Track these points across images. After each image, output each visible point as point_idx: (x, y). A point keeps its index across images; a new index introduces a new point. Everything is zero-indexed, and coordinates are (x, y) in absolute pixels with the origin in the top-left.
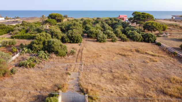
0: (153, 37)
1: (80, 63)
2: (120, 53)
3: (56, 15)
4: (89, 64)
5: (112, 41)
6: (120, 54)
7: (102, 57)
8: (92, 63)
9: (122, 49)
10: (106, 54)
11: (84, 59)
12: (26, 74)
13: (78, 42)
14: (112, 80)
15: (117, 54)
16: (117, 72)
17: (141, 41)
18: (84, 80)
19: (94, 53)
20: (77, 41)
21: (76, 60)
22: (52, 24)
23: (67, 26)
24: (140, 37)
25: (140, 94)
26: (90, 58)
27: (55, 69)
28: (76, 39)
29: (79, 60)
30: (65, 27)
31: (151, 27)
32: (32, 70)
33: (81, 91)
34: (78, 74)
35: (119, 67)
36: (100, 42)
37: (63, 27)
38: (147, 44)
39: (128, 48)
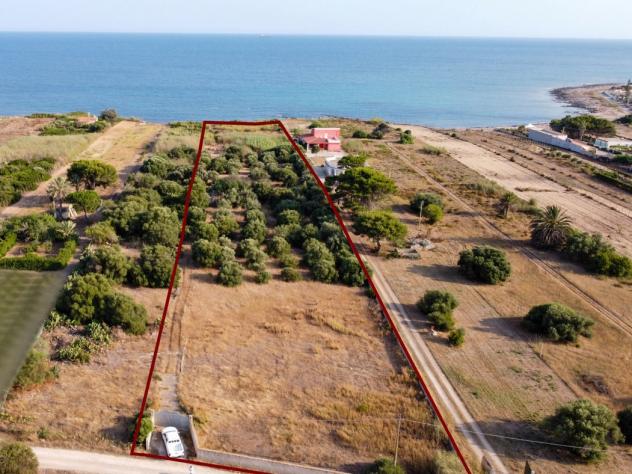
0: (361, 273)
1: (177, 353)
2: (267, 324)
4: (195, 356)
5: (257, 281)
6: (266, 328)
7: (225, 337)
8: (203, 353)
9: (275, 309)
10: (234, 327)
11: (185, 342)
12: (80, 379)
13: (169, 285)
14: (235, 392)
15: (260, 327)
16: (247, 376)
17: (334, 281)
18: (186, 391)
19: (208, 324)
20: (166, 281)
21: (167, 345)
23: (134, 221)
25: (273, 416)
26: (197, 338)
27: (131, 366)
29: (175, 345)
30: (128, 223)
32: (87, 369)
33: (183, 410)
34: (174, 378)
35: (255, 363)
36: (226, 284)
38: (346, 289)
39: (290, 308)
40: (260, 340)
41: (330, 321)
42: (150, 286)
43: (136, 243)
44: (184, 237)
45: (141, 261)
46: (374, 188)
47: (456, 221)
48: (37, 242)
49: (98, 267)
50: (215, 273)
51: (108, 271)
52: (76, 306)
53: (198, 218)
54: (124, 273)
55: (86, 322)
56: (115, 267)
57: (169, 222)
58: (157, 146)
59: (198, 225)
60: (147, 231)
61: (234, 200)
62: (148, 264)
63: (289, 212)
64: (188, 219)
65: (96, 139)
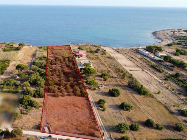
2: (65, 106)
5: (62, 96)
7: (56, 109)
8: (51, 113)
9: (66, 103)
10: (57, 107)
11: (47, 110)
12: (27, 118)
14: (58, 120)
15: (63, 107)
16: (60, 117)
17: (80, 96)
18: (48, 120)
19: (52, 106)
20: (42, 96)
23: (34, 81)
25: (65, 125)
26: (50, 109)
28: (42, 95)
32: (28, 116)
33: (48, 124)
34: (45, 118)
35: (62, 115)
36: (56, 97)
38: (83, 98)
39: (69, 103)
40: (63, 110)
41: (78, 105)
42: (39, 97)
43: (34, 86)
44: (46, 85)
45: (36, 91)
46: (91, 73)
47: (112, 80)
48: (11, 86)
49: (27, 93)
50: (53, 94)
51: (29, 94)
52: (24, 102)
53: (49, 79)
54: (33, 94)
55: (26, 106)
56: (31, 93)
57: (42, 81)
58: (36, 56)
59: (49, 82)
60: (37, 83)
61: (57, 74)
62: (38, 92)
63: (71, 78)
64: (46, 80)
65: (19, 52)
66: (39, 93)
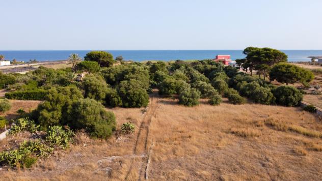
0: (295, 95)
1: (143, 156)
2: (234, 129)
3: (99, 54)
4: (164, 158)
5: (211, 103)
6: (233, 133)
7: (194, 139)
8: (172, 156)
9: (234, 119)
10: (200, 132)
11: (152, 145)
13: (139, 105)
15: (227, 133)
19: (175, 129)
20: (138, 102)
21: (133, 148)
22: (91, 70)
23: (119, 75)
24: (269, 94)
26: (165, 142)
28: (136, 98)
29: (140, 148)
30: (115, 76)
31: (286, 74)
37: (112, 75)
39: (248, 119)
42: (124, 107)
50: (176, 100)
54: (103, 96)
62: (123, 89)
66: (125, 92)
